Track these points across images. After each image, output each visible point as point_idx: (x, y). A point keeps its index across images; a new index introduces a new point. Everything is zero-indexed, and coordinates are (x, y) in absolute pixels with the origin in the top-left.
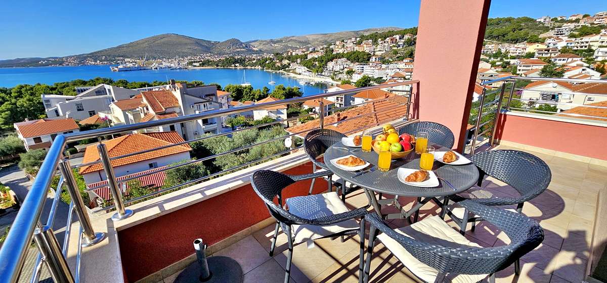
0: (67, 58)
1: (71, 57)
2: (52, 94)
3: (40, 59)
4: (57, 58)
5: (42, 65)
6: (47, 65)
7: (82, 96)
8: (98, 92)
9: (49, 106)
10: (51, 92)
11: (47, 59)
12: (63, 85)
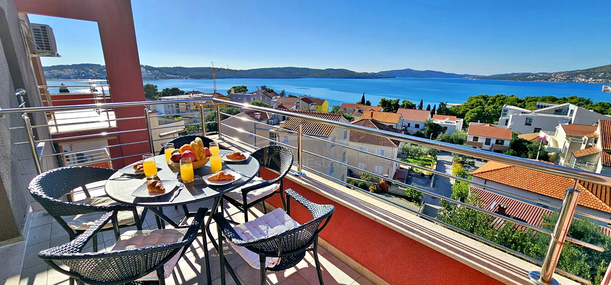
0: (556, 74)
1: (560, 73)
2: (516, 106)
3: (529, 74)
4: (546, 73)
5: (530, 80)
6: (533, 79)
7: (538, 112)
8: (558, 111)
9: (505, 115)
10: (517, 104)
11: (536, 75)
12: (533, 99)
